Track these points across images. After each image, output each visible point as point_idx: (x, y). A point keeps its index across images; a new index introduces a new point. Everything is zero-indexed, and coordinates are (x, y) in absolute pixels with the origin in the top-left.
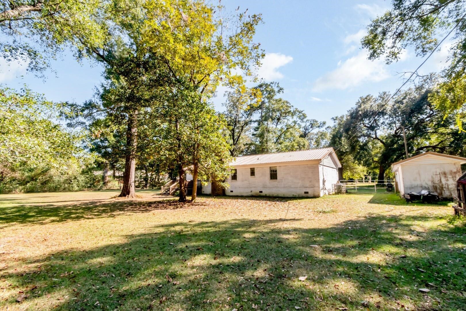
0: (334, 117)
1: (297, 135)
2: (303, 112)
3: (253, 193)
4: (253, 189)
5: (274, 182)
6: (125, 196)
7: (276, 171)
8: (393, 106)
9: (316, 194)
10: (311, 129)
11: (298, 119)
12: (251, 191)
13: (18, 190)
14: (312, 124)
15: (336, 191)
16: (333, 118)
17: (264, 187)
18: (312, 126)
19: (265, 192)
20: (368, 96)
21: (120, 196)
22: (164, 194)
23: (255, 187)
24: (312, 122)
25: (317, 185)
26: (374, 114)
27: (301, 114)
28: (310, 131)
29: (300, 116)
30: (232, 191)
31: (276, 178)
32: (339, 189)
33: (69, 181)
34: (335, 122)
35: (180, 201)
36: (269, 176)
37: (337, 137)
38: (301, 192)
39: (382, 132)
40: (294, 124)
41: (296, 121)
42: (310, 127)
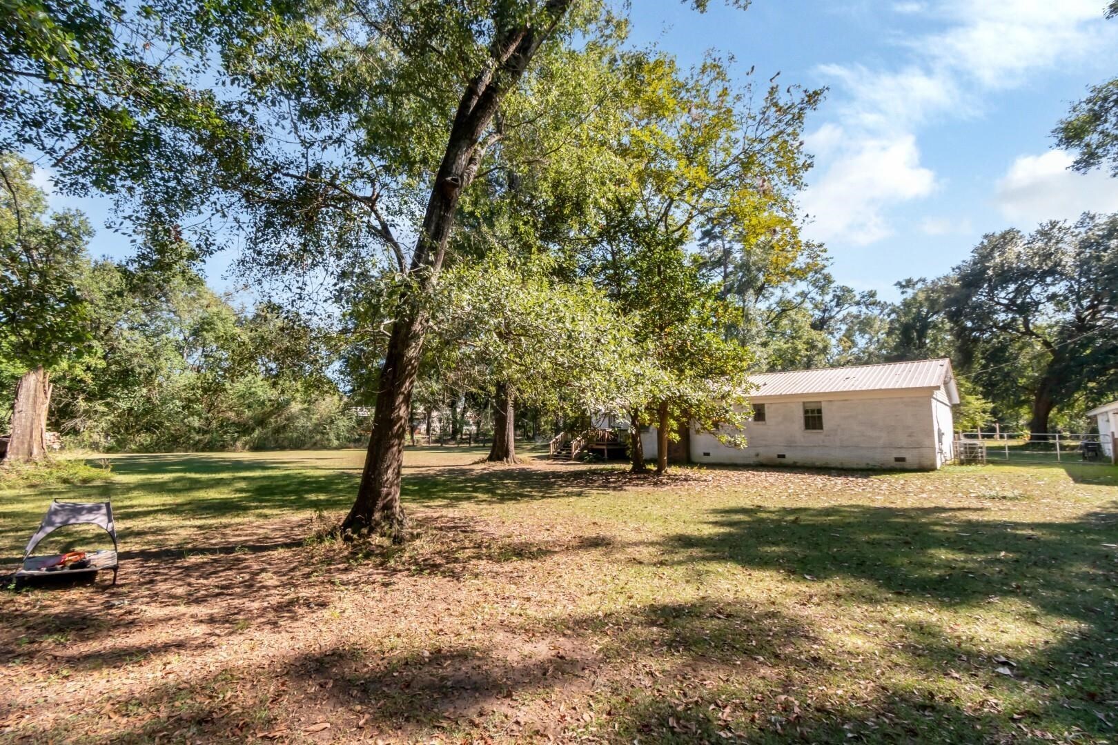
0: (902, 280)
1: (805, 323)
2: (825, 271)
3: (761, 459)
4: (761, 450)
5: (814, 436)
6: (500, 459)
7: (819, 411)
8: (1078, 254)
9: (927, 463)
10: (837, 309)
11: (811, 288)
12: (757, 455)
13: (239, 444)
14: (839, 298)
15: (962, 457)
16: (899, 284)
17: (790, 444)
18: (840, 301)
19: (791, 456)
20: (1008, 232)
21: (491, 458)
22: (556, 457)
23: (766, 446)
24: (838, 293)
25: (927, 442)
26: (1027, 273)
27: (819, 276)
28: (833, 314)
29: (817, 280)
30: (707, 454)
31: (821, 427)
32: (971, 453)
33: (320, 428)
34: (903, 293)
35: (634, 471)
36: (802, 421)
37: (914, 327)
38: (889, 457)
39: (1048, 318)
40: (799, 299)
41: (806, 291)
42: (833, 303)
